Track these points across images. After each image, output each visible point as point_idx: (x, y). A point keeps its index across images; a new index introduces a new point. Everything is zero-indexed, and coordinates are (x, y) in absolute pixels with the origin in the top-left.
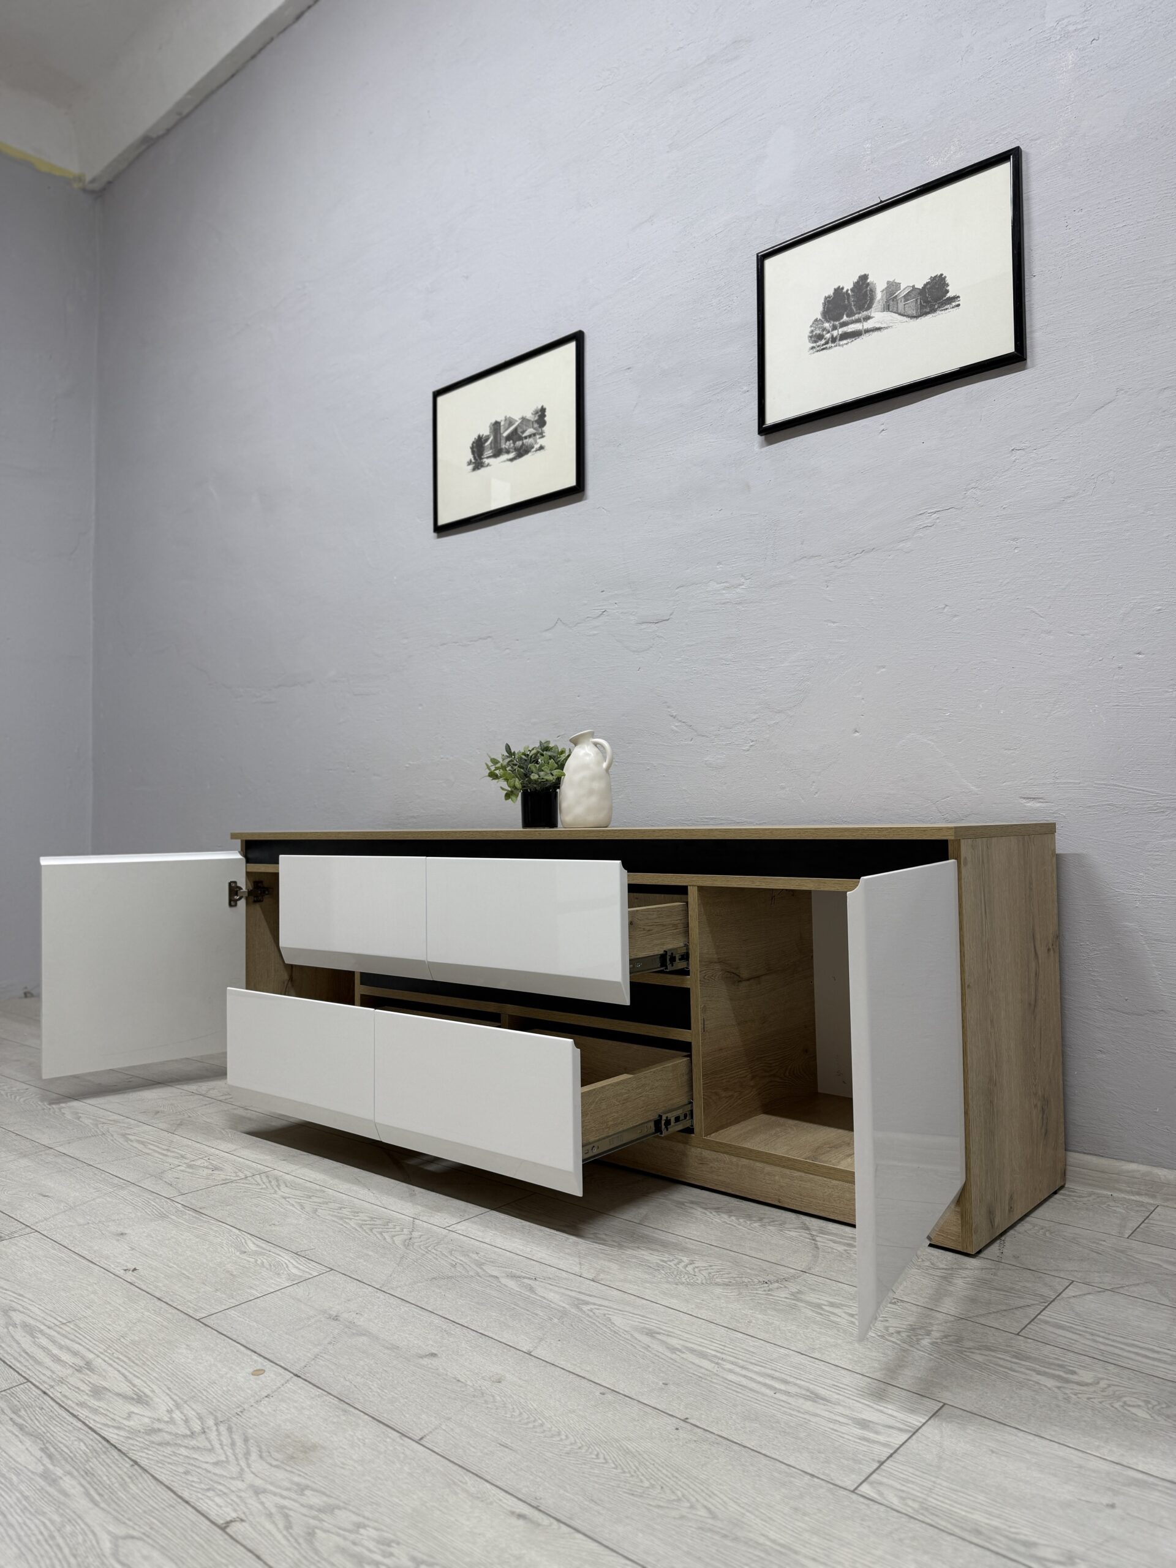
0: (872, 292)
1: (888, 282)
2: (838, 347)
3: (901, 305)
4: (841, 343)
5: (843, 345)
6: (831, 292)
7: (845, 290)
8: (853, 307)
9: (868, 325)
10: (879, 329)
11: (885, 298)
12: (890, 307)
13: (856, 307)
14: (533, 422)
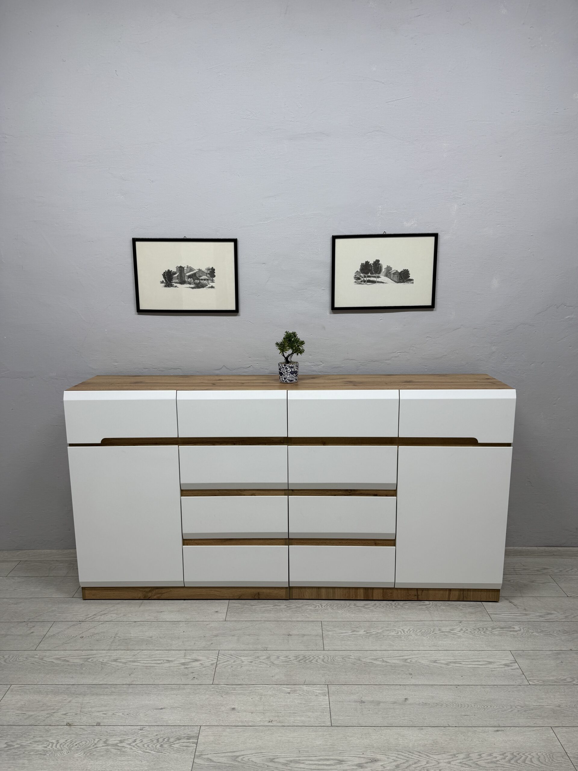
0: (381, 267)
1: (387, 266)
2: (366, 285)
3: (392, 276)
4: (368, 283)
5: (368, 285)
6: (364, 262)
7: (370, 263)
8: (373, 271)
9: (379, 280)
10: (383, 283)
11: (386, 271)
12: (388, 276)
13: (374, 272)
14: (206, 273)
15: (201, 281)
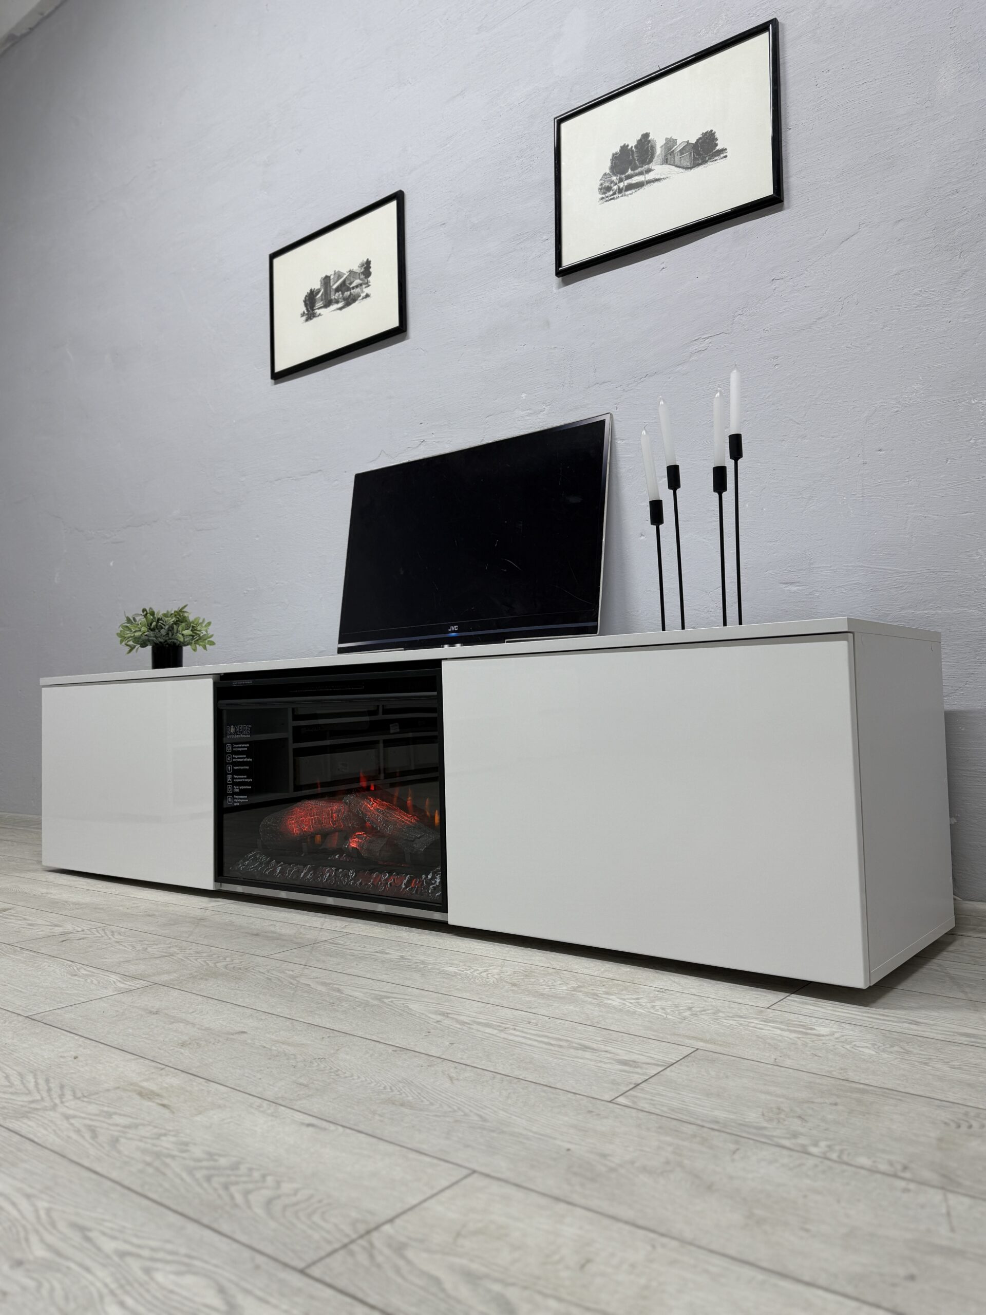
0: (653, 148)
1: (666, 139)
2: (624, 197)
3: (677, 158)
4: (627, 193)
6: (617, 149)
7: (630, 147)
8: (637, 162)
9: (649, 176)
10: (659, 180)
11: (663, 153)
12: (668, 160)
13: (639, 162)
14: (359, 274)
15: (352, 291)
